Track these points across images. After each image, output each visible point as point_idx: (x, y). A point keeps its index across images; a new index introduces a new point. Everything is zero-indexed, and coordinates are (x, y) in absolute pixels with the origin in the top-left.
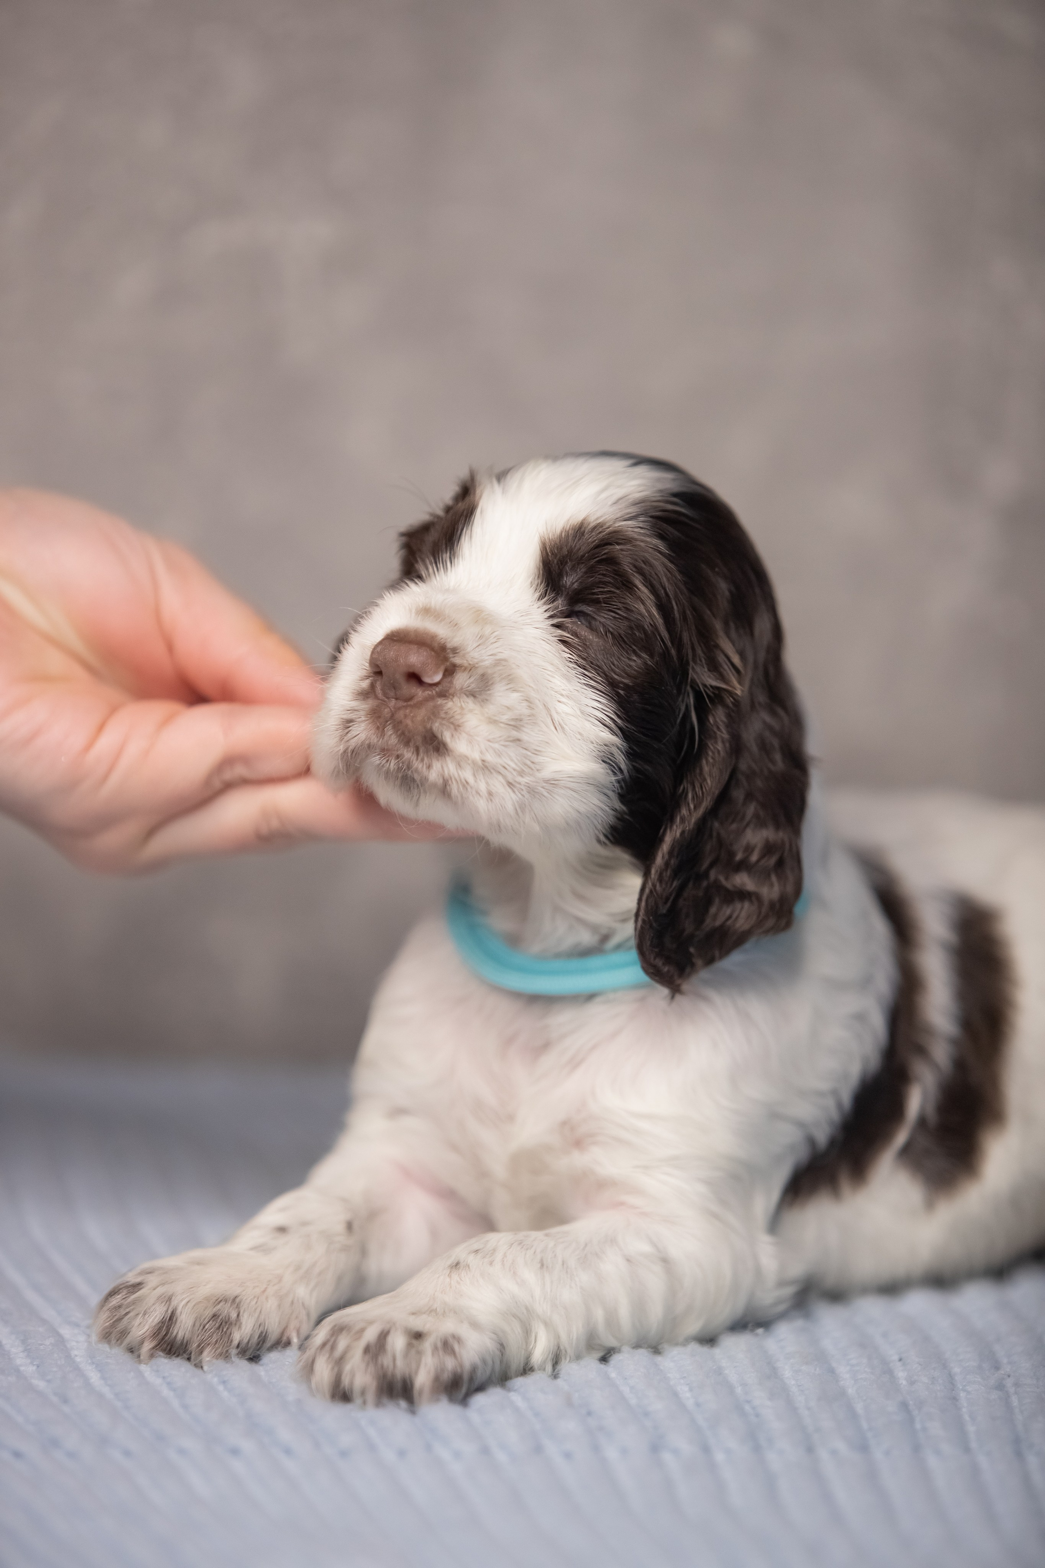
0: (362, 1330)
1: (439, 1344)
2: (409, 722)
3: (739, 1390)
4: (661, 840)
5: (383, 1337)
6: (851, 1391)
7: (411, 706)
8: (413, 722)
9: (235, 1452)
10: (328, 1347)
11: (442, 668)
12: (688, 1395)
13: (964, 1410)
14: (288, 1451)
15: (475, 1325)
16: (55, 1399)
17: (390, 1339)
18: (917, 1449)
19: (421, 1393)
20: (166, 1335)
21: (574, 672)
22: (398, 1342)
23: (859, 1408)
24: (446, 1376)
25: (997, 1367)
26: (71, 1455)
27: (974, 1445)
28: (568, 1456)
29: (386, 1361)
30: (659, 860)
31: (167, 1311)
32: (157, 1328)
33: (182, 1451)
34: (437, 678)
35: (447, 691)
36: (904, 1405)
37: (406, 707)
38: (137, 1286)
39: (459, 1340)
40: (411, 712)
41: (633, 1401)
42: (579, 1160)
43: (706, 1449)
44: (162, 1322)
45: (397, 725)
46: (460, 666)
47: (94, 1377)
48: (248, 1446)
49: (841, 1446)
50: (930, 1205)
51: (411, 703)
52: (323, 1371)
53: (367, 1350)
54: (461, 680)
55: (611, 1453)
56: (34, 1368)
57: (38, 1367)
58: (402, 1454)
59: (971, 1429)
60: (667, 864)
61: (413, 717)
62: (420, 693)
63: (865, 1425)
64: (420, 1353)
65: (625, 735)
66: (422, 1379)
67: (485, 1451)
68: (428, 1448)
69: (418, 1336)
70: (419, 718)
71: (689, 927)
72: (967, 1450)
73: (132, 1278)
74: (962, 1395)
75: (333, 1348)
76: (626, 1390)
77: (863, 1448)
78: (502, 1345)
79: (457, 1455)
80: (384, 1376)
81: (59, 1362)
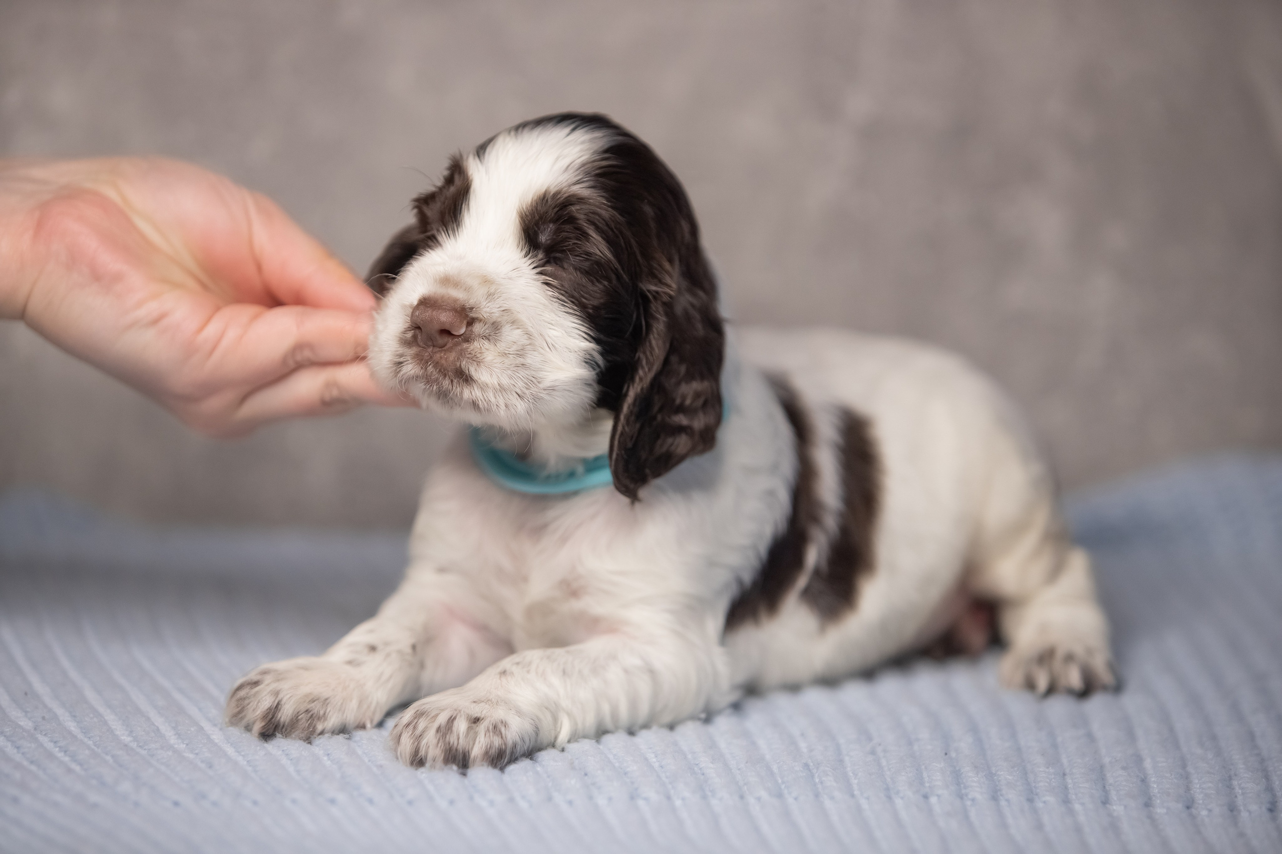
0: (437, 715)
1: (491, 727)
2: (443, 362)
3: (690, 756)
4: (626, 395)
5: (451, 720)
6: (768, 757)
7: (445, 350)
8: (446, 361)
9: (333, 801)
10: (411, 727)
11: (465, 322)
12: (654, 760)
13: (849, 769)
14: (371, 801)
15: (519, 713)
16: (203, 766)
17: (456, 723)
18: (817, 795)
19: (474, 760)
20: (272, 718)
21: (556, 305)
22: (461, 726)
23: (775, 768)
24: (493, 752)
25: (870, 739)
26: (215, 804)
27: (856, 792)
28: (570, 803)
29: (453, 739)
30: (625, 409)
31: (274, 701)
32: (266, 712)
33: (294, 801)
34: (462, 331)
35: (469, 338)
36: (806, 765)
37: (441, 352)
38: (256, 683)
39: (505, 724)
40: (445, 354)
41: (617, 765)
42: (576, 605)
43: (669, 798)
44: (270, 709)
45: (436, 365)
46: (477, 319)
47: (230, 751)
48: (341, 797)
49: (763, 794)
50: (822, 629)
51: (445, 348)
52: (407, 744)
53: (438, 730)
54: (477, 328)
55: (601, 801)
56: (184, 746)
57: (187, 745)
58: (452, 802)
59: (854, 782)
60: (631, 412)
61: (446, 358)
62: (450, 342)
63: (780, 781)
64: (476, 734)
65: (597, 341)
66: (477, 751)
67: (511, 800)
68: (471, 798)
69: (476, 720)
70: (451, 359)
71: (644, 455)
72: (853, 796)
73: (253, 676)
74: (847, 759)
75: (415, 728)
76: (611, 757)
77: (780, 796)
78: (537, 728)
79: (492, 803)
80: (450, 749)
81: (203, 741)
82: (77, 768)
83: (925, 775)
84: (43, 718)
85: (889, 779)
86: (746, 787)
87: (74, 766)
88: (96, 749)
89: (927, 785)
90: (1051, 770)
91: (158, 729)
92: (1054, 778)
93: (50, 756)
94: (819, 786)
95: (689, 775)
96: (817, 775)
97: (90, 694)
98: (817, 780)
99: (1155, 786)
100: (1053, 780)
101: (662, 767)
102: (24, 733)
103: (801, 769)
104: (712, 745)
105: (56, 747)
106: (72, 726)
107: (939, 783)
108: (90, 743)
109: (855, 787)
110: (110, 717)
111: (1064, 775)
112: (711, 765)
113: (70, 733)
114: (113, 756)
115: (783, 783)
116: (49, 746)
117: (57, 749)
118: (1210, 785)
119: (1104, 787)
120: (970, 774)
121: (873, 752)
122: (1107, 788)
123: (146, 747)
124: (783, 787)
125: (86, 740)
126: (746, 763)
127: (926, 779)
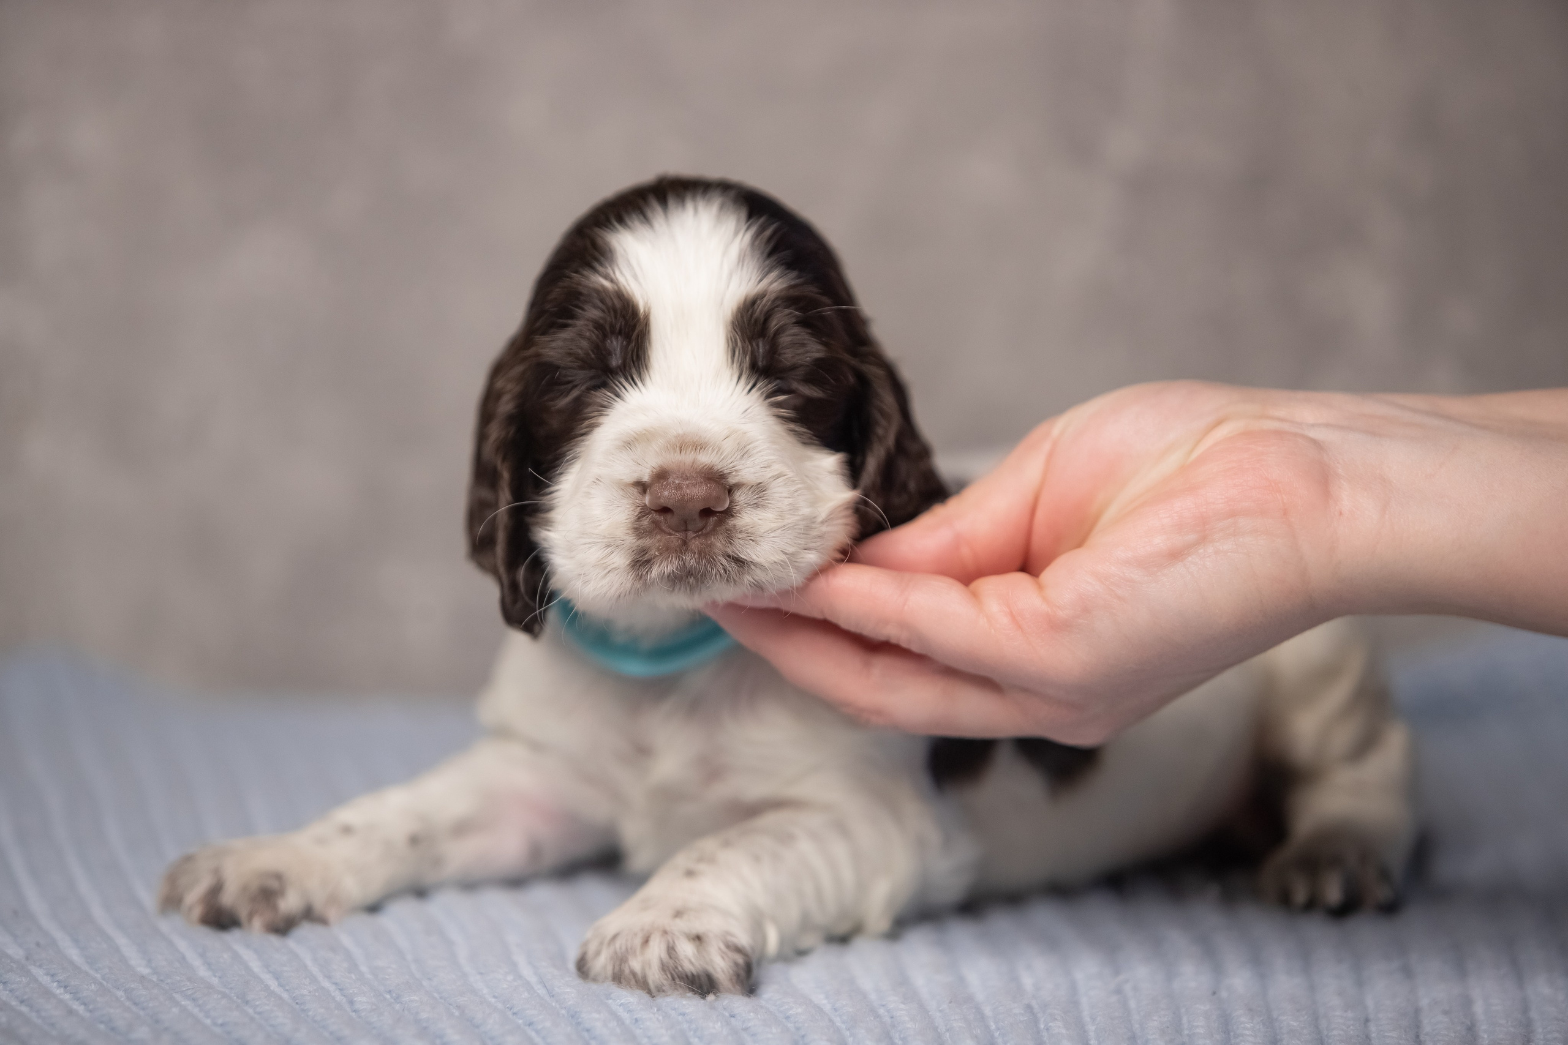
1: (723, 946)
6: (979, 996)
7: (705, 534)
11: (727, 493)
13: (1085, 1012)
31: (213, 880)
32: (205, 894)
34: (727, 504)
35: (732, 511)
37: (700, 537)
39: (737, 940)
40: (706, 539)
44: (210, 889)
51: (705, 531)
61: (711, 544)
62: (713, 523)
69: (698, 938)
70: (718, 544)
74: (1083, 999)
82: (81, 1009)
83: (1185, 1020)
84: (38, 944)
85: (1137, 1026)
86: (948, 1034)
87: (76, 1006)
88: (105, 983)
89: (1186, 1032)
90: (1350, 1014)
91: (184, 958)
92: (1352, 1025)
93: (47, 993)
94: (1045, 1034)
95: (872, 1019)
96: (1042, 1019)
97: (98, 913)
98: (1042, 1026)
99: (1486, 1036)
100: (1351, 1027)
101: (836, 1010)
102: (12, 964)
103: (1023, 1012)
104: (902, 982)
105: (53, 982)
106: (74, 954)
107: (1201, 1031)
108: (98, 976)
109: (1092, 1034)
110: (121, 941)
111: (1367, 1020)
112: (902, 1006)
113: (72, 963)
114: (125, 991)
115: (998, 1029)
116: (45, 980)
117: (55, 984)
118: (1556, 1035)
119: (1418, 1037)
120: (1243, 1019)
121: (1118, 991)
122: (1422, 1038)
123: (169, 981)
124: (997, 1034)
125: (92, 972)
126: (950, 1002)
127: (1186, 1026)
